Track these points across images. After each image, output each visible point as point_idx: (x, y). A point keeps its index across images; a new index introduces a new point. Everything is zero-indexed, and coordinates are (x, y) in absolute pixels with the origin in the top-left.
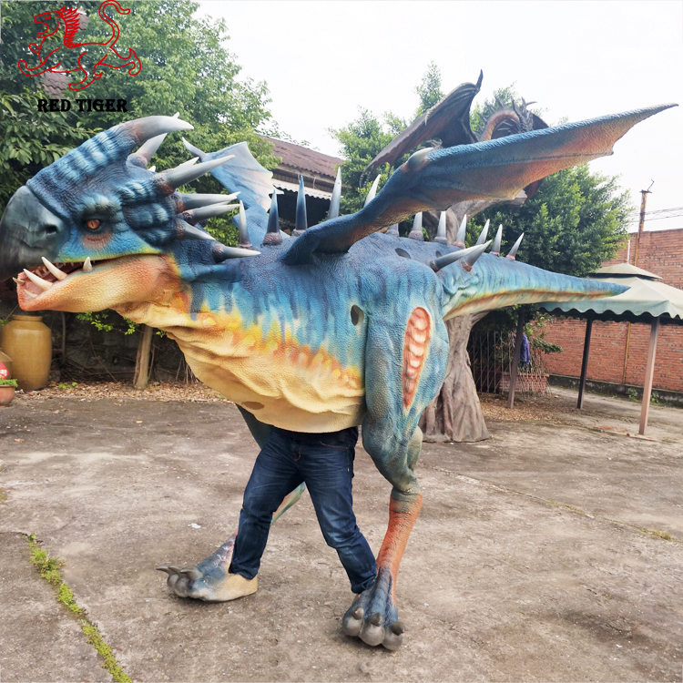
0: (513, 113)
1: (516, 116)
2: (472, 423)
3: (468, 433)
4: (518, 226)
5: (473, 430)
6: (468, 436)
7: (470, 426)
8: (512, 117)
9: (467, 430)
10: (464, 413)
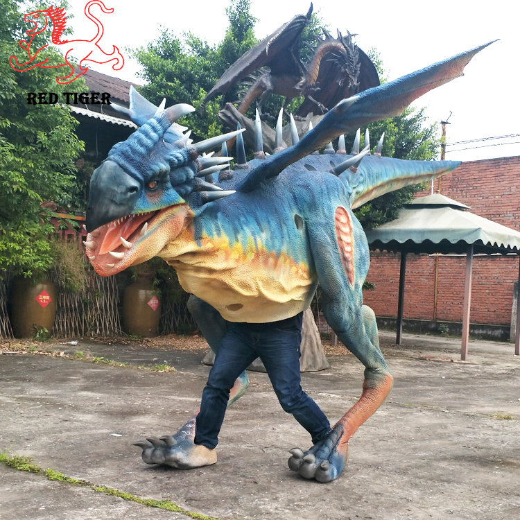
1: (342, 47)
2: (313, 353)
3: (310, 363)
5: (314, 359)
6: (310, 366)
7: (312, 356)
9: (309, 359)
10: (305, 343)
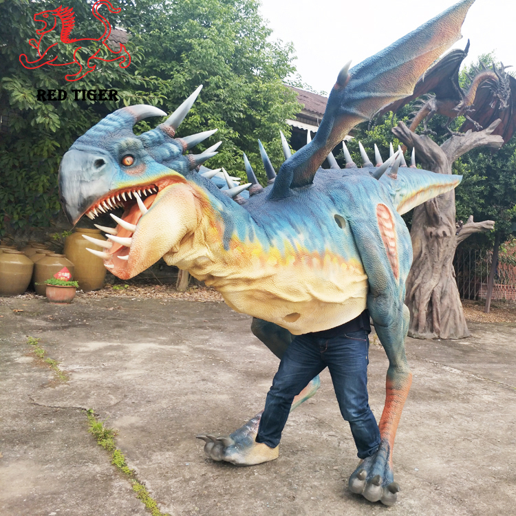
0: (493, 74)
1: (496, 76)
2: (455, 324)
3: (452, 332)
4: (496, 164)
5: (456, 329)
6: (452, 335)
7: (454, 326)
8: (493, 77)
9: (452, 329)
10: (449, 316)
